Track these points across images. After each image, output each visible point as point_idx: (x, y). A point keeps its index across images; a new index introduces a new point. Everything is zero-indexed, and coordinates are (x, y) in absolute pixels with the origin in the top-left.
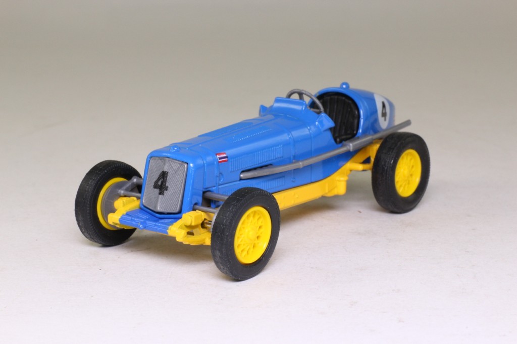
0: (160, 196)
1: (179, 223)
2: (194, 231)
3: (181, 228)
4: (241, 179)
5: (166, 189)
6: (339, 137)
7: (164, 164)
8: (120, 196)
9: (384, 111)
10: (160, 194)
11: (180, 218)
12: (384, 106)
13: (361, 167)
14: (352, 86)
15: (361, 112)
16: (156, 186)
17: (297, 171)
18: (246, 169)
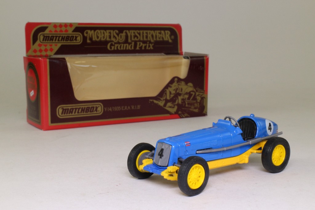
0: (160, 159)
1: (166, 171)
2: (173, 174)
3: (166, 173)
4: (196, 154)
5: (163, 156)
6: (246, 137)
7: (163, 145)
8: (147, 158)
9: (270, 127)
10: (160, 158)
11: (166, 169)
12: (270, 125)
13: (255, 151)
14: (256, 116)
15: (258, 128)
16: (159, 155)
17: (224, 151)
18: (200, 149)
